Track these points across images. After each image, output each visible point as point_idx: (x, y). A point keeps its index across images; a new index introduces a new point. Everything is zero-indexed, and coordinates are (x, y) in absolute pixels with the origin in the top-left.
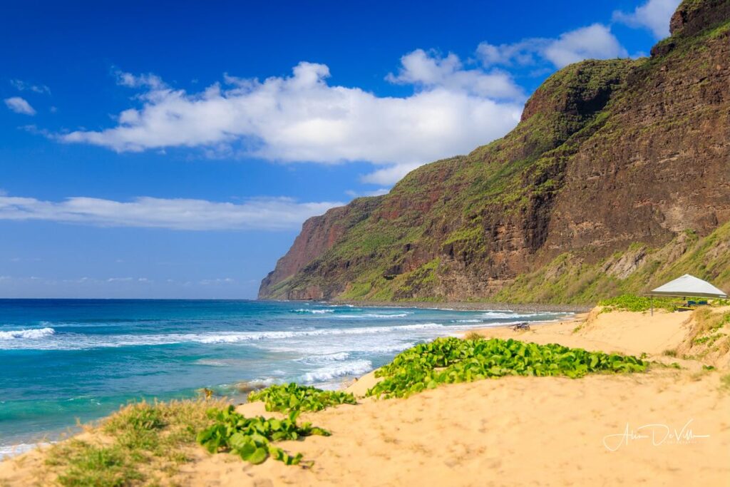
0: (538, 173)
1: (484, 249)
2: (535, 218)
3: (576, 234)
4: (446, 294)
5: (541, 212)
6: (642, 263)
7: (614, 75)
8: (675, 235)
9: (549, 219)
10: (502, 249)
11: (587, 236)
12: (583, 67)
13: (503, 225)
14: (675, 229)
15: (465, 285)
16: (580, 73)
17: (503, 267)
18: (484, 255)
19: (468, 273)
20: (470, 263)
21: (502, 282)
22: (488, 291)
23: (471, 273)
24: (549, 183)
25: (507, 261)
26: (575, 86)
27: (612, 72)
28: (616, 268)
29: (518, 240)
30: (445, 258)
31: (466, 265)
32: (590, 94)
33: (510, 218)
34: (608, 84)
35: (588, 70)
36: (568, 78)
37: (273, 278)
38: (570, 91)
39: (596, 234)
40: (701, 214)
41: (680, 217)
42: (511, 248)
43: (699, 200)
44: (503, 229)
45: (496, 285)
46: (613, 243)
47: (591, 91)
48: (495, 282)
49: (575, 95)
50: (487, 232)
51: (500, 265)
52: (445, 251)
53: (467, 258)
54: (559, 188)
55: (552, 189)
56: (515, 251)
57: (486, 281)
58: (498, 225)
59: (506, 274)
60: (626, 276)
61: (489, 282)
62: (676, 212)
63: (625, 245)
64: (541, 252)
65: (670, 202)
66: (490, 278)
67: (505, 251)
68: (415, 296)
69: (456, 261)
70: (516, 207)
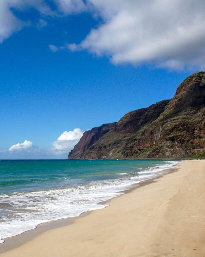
1: (188, 138)
10: (197, 138)
12: (199, 74)
13: (197, 129)
15: (181, 151)
16: (198, 76)
17: (197, 145)
18: (188, 141)
19: (182, 147)
20: (183, 143)
21: (197, 150)
22: (191, 153)
23: (184, 147)
25: (199, 142)
26: (197, 81)
29: (203, 135)
30: (169, 142)
31: (181, 144)
32: (203, 84)
33: (200, 127)
35: (201, 75)
37: (73, 152)
38: (196, 83)
42: (200, 138)
44: (197, 131)
45: (194, 151)
47: (203, 83)
48: (194, 150)
49: (198, 84)
50: (188, 132)
51: (196, 144)
53: (182, 142)
56: (202, 139)
57: (190, 150)
58: (194, 129)
59: (199, 147)
61: (192, 150)
66: (192, 149)
67: (198, 139)
68: (157, 156)
69: (176, 143)
70: (202, 123)
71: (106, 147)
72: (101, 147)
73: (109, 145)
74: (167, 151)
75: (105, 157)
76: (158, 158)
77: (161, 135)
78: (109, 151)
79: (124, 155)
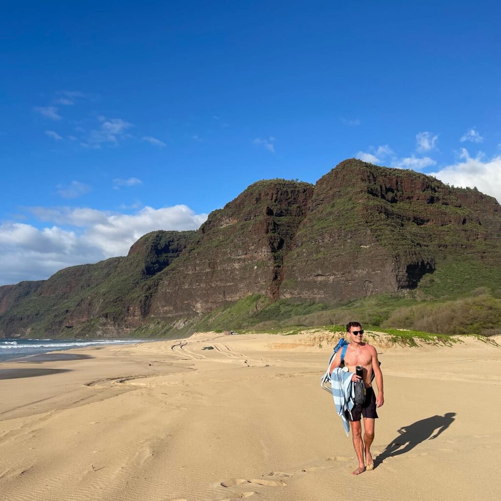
0: (147, 287)
1: (122, 316)
2: (145, 304)
3: (162, 311)
4: (103, 334)
5: (147, 302)
6: (186, 323)
7: (172, 238)
8: (198, 313)
9: (151, 305)
11: (166, 312)
12: (158, 233)
13: (132, 307)
14: (198, 312)
15: (113, 331)
16: (157, 236)
18: (122, 319)
19: (115, 326)
20: (116, 322)
21: (130, 329)
22: (124, 333)
23: (117, 326)
24: (150, 291)
25: (132, 321)
26: (155, 242)
27: (171, 237)
28: (177, 324)
29: (138, 313)
30: (103, 319)
31: (114, 322)
33: (135, 304)
34: (169, 242)
35: (161, 235)
36: (151, 238)
38: (153, 244)
39: (170, 312)
40: (207, 307)
41: (200, 307)
42: (134, 316)
43: (207, 302)
44: (131, 309)
45: (127, 331)
46: (176, 316)
47: (162, 245)
48: (127, 329)
49: (155, 246)
51: (129, 323)
52: (103, 316)
53: (115, 319)
54: (154, 293)
55: (152, 293)
56: (136, 317)
58: (129, 306)
59: (132, 326)
60: (181, 328)
61: (124, 330)
62: (199, 305)
63: (181, 316)
64: (147, 318)
65: (197, 302)
66: (125, 328)
67: (132, 317)
68: (87, 335)
69: (109, 321)
70: (137, 300)
71: (21, 319)
72: (13, 320)
73: (26, 317)
74: (99, 330)
75: (19, 335)
76: (87, 338)
77: (100, 308)
78: (25, 327)
79: (49, 332)
